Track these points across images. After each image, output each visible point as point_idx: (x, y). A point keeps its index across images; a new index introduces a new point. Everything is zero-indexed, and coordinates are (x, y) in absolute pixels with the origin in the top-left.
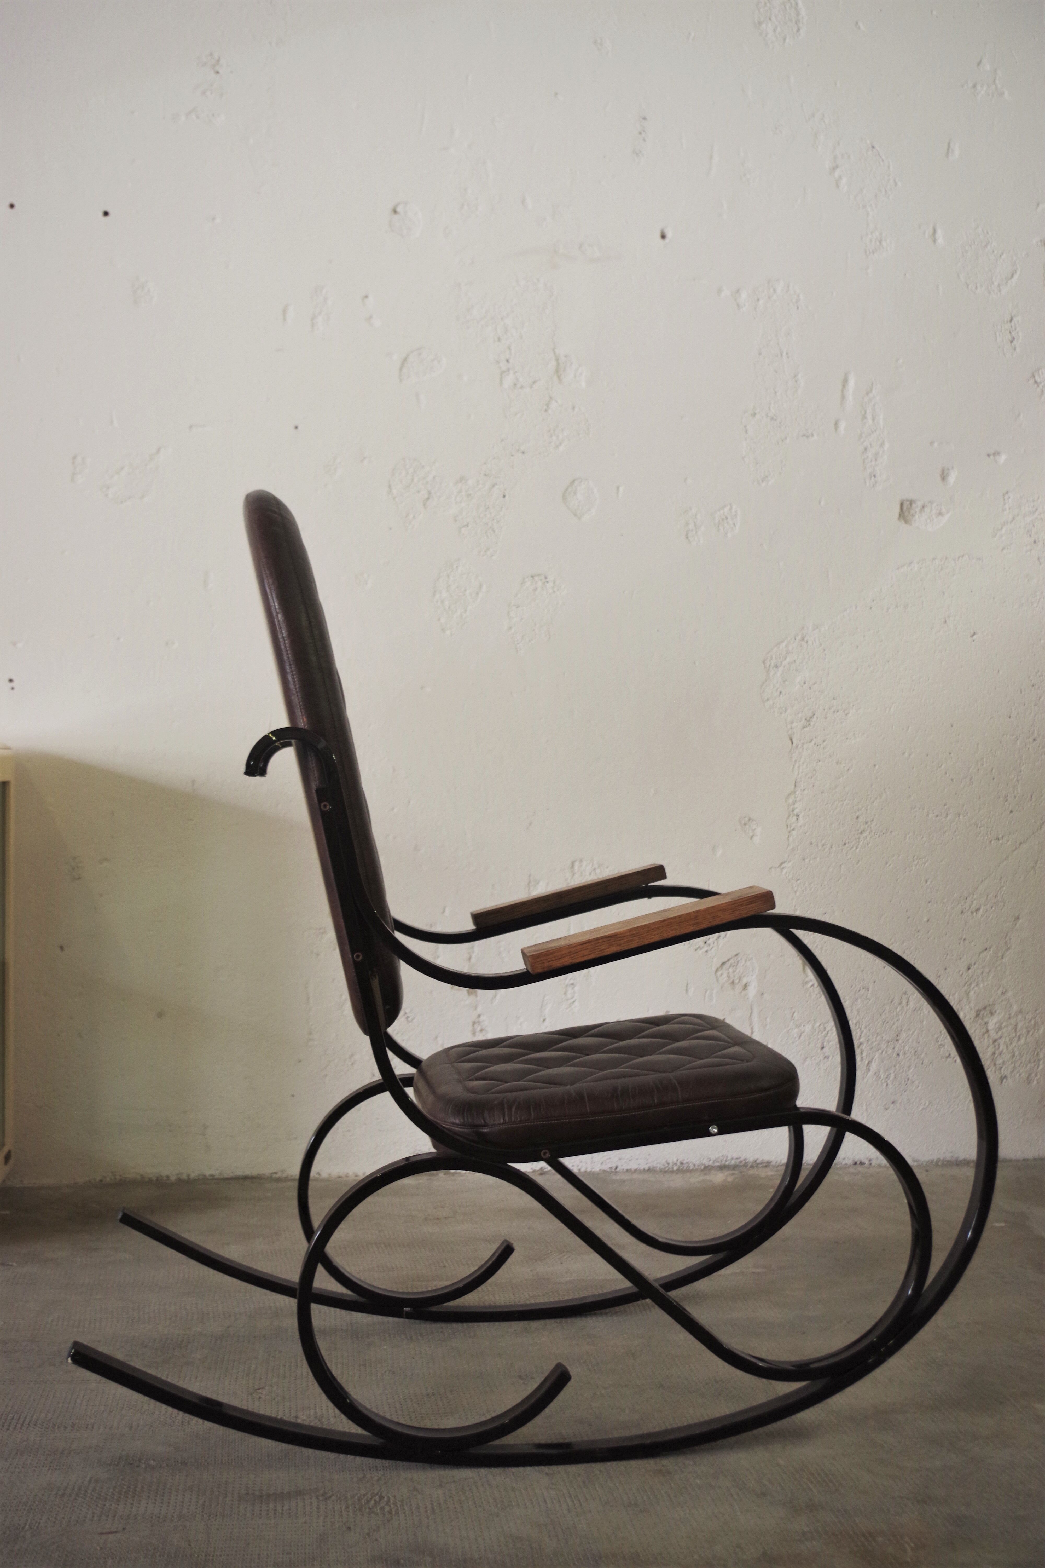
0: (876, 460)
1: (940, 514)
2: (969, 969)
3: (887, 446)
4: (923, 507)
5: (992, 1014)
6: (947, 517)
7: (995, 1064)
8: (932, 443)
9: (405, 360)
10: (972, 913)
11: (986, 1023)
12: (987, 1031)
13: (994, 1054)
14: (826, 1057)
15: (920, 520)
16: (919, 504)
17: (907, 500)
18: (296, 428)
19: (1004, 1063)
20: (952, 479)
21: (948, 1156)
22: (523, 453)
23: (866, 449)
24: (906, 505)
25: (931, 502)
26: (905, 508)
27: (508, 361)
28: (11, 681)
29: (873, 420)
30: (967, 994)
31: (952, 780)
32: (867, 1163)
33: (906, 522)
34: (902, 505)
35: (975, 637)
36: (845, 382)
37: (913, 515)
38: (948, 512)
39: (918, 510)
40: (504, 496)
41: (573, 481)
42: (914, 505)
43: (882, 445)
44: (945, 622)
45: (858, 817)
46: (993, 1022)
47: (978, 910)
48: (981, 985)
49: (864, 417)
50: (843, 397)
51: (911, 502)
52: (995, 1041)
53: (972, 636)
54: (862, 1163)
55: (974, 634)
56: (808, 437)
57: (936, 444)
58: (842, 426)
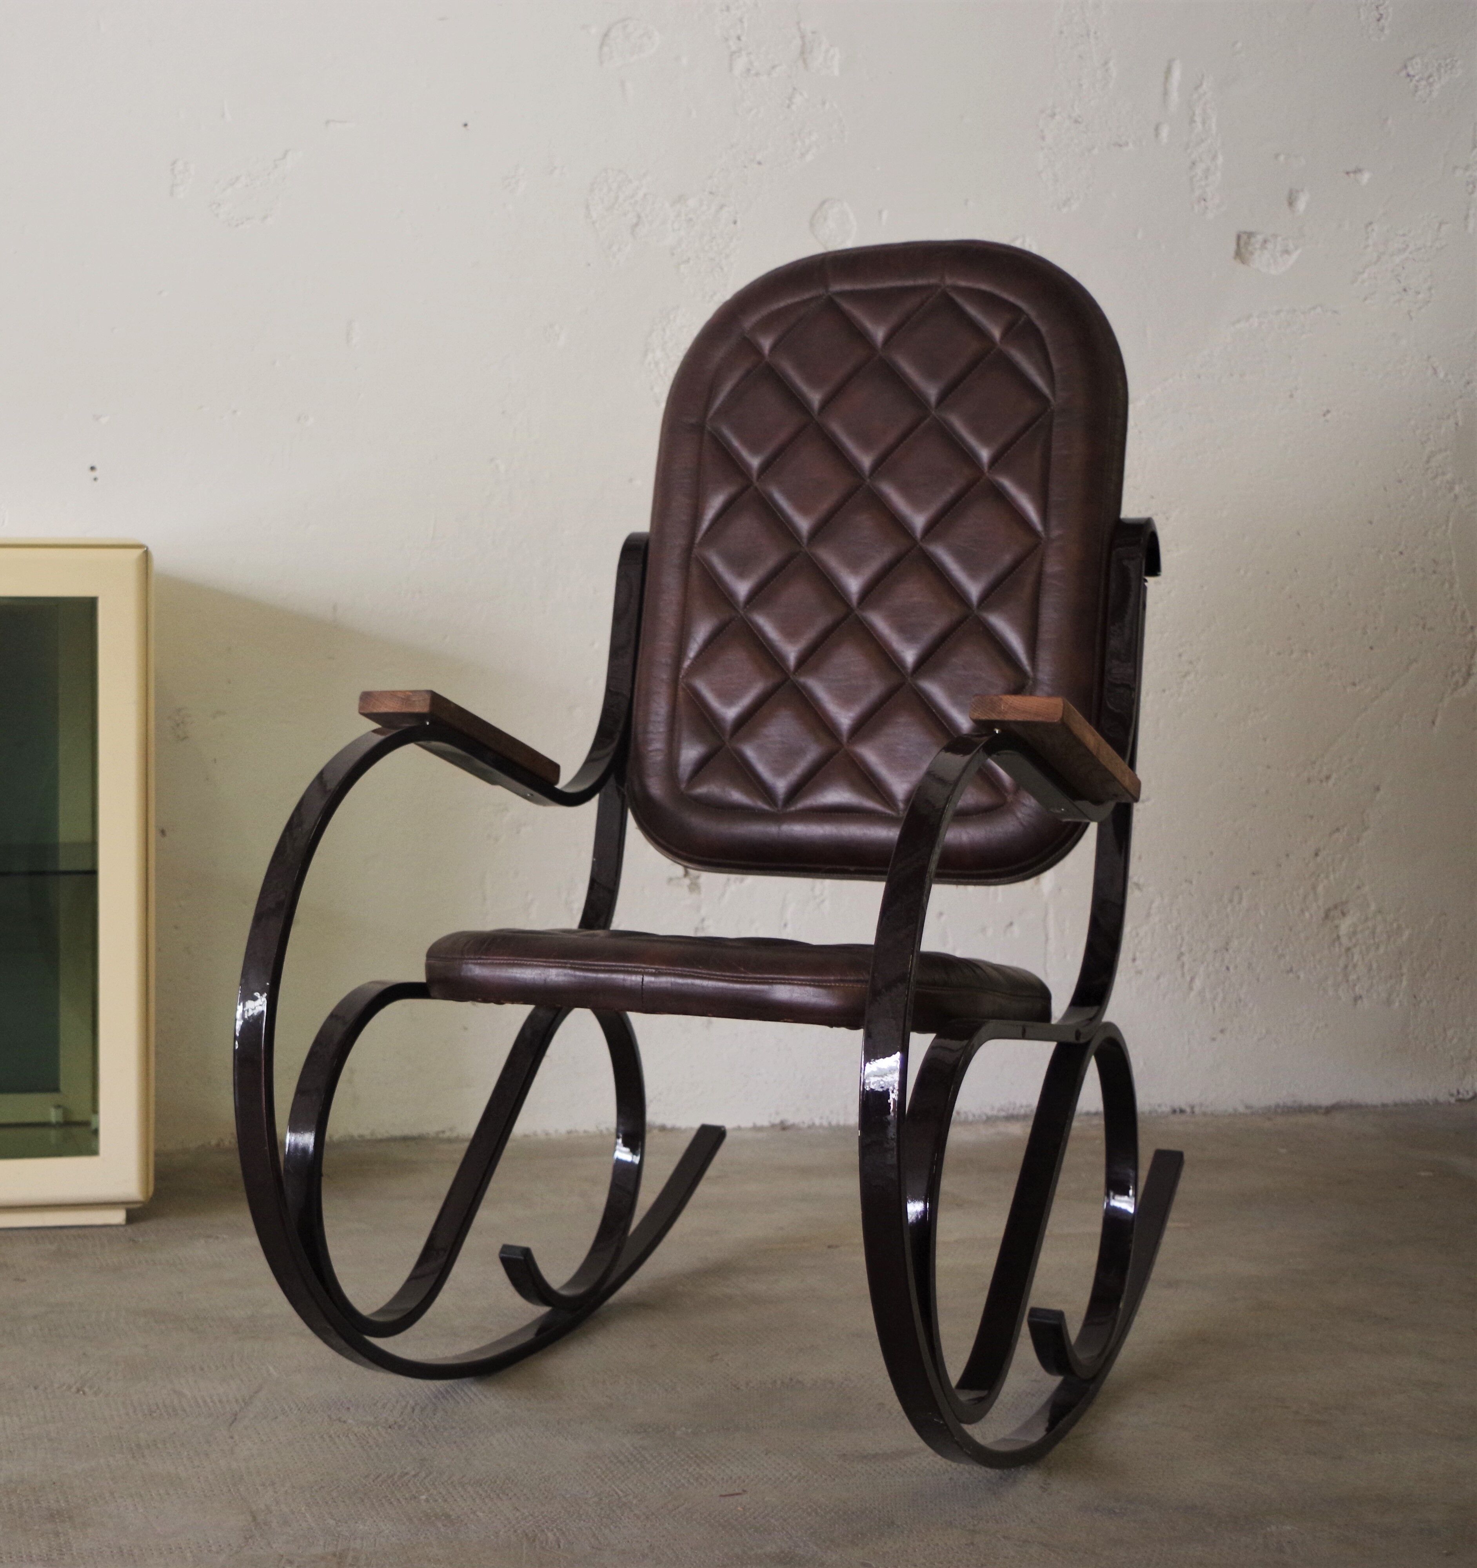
0: (1206, 178)
1: (1287, 252)
2: (1317, 855)
3: (1220, 160)
4: (1265, 241)
5: (1344, 914)
6: (1295, 256)
7: (1347, 981)
8: (1277, 156)
9: (606, 35)
10: (1321, 781)
11: (1337, 927)
12: (1338, 937)
13: (1346, 967)
14: (1139, 972)
15: (1261, 260)
16: (1260, 238)
17: (1245, 233)
18: (466, 125)
19: (1358, 979)
20: (1301, 204)
21: (1289, 1101)
22: (759, 163)
23: (1194, 163)
24: (1244, 238)
25: (1275, 236)
26: (1242, 243)
27: (739, 38)
28: (93, 468)
29: (1204, 123)
30: (1314, 888)
31: (1298, 606)
32: (1188, 1110)
33: (1243, 262)
34: (1239, 237)
35: (1329, 416)
36: (1168, 71)
37: (1252, 253)
38: (1296, 248)
39: (1258, 246)
40: (735, 222)
41: (824, 203)
42: (1253, 240)
43: (1214, 158)
44: (1291, 396)
45: (1180, 655)
46: (1345, 926)
47: (1328, 778)
48: (1332, 877)
49: (1192, 121)
50: (1166, 93)
51: (1250, 235)
52: (1348, 949)
53: (1324, 415)
54: (1182, 1111)
55: (1328, 412)
56: (1120, 146)
57: (1282, 158)
58: (1165, 132)
